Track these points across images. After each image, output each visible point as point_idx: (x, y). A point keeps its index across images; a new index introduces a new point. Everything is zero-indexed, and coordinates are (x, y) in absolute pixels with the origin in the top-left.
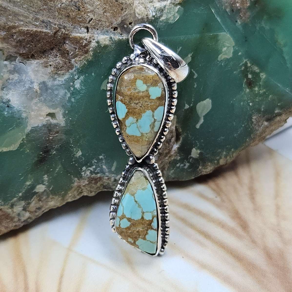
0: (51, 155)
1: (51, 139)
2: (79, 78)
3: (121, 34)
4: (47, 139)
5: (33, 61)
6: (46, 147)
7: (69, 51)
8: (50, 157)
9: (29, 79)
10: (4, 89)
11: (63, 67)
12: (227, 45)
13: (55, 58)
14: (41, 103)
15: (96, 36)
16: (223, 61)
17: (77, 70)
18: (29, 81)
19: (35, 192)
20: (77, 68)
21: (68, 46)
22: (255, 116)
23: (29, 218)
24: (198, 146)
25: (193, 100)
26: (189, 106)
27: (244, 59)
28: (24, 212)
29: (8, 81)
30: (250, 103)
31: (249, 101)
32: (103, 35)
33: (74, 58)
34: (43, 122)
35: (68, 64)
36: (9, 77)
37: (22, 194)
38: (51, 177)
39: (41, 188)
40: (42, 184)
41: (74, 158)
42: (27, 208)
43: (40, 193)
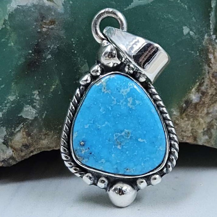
0: (45, 59)
1: (44, 32)
4: (39, 30)
6: (36, 43)
8: (43, 61)
19: (21, 116)
23: (12, 158)
37: (2, 115)
38: (44, 97)
39: (31, 112)
40: (32, 106)
41: (78, 75)
42: (10, 141)
43: (28, 121)
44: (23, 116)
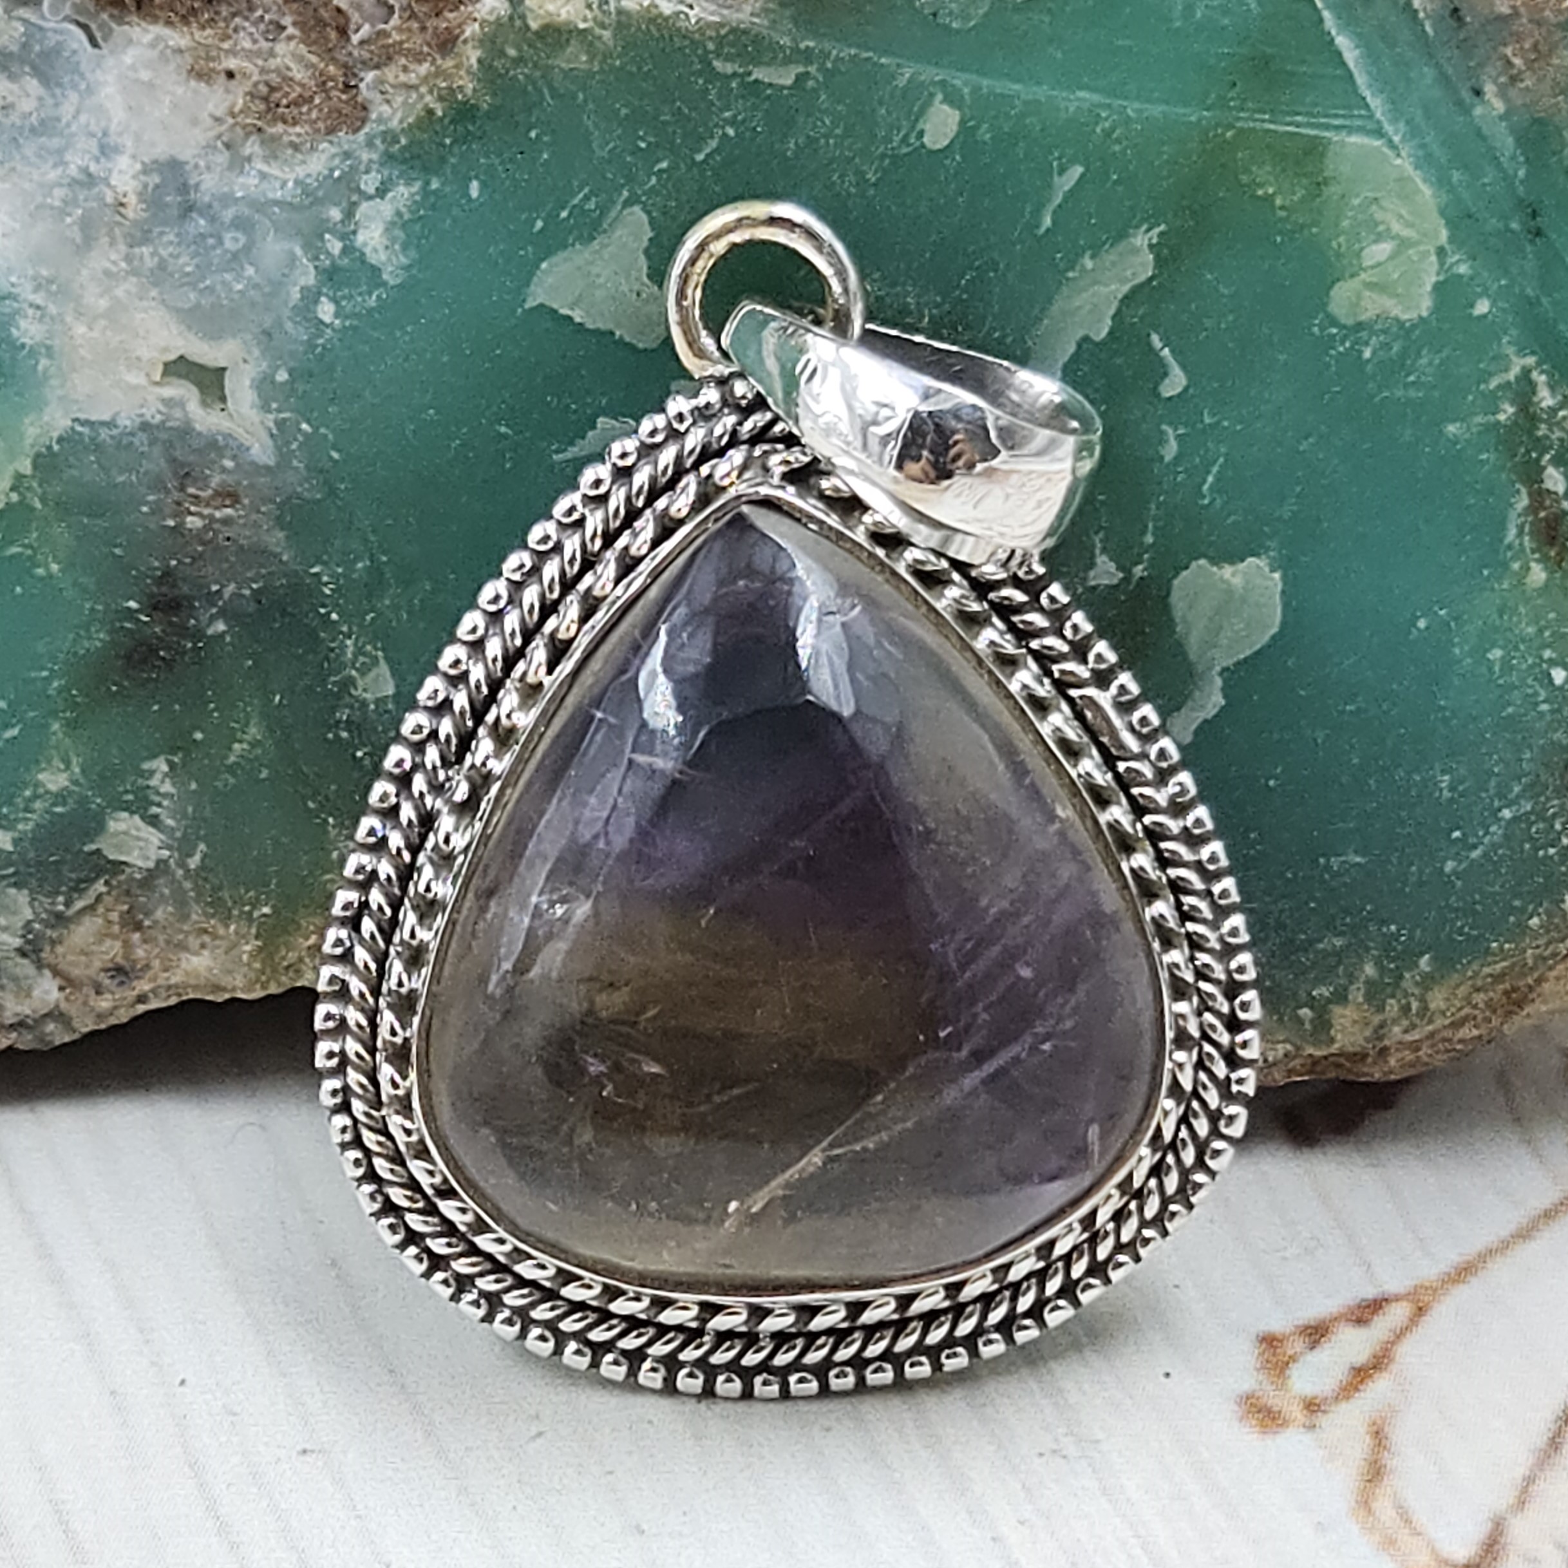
0: (198, 634)
1: (190, 530)
2: (386, 191)
4: (171, 523)
5: (137, 29)
6: (159, 573)
7: (347, 17)
8: (190, 645)
9: (93, 128)
11: (307, 100)
12: (1396, 227)
13: (267, 40)
14: (134, 280)
16: (1373, 333)
17: (383, 142)
18: (93, 135)
19: (98, 851)
20: (384, 132)
23: (56, 1015)
25: (1149, 539)
26: (1121, 575)
27: (1509, 350)
28: (25, 967)
30: (1552, 662)
31: (1547, 654)
33: (377, 66)
34: (142, 406)
35: (334, 93)
37: (16, 842)
38: (194, 786)
39: (139, 839)
40: (143, 818)
41: (346, 706)
42: (48, 948)
43: (128, 870)
44: (105, 852)
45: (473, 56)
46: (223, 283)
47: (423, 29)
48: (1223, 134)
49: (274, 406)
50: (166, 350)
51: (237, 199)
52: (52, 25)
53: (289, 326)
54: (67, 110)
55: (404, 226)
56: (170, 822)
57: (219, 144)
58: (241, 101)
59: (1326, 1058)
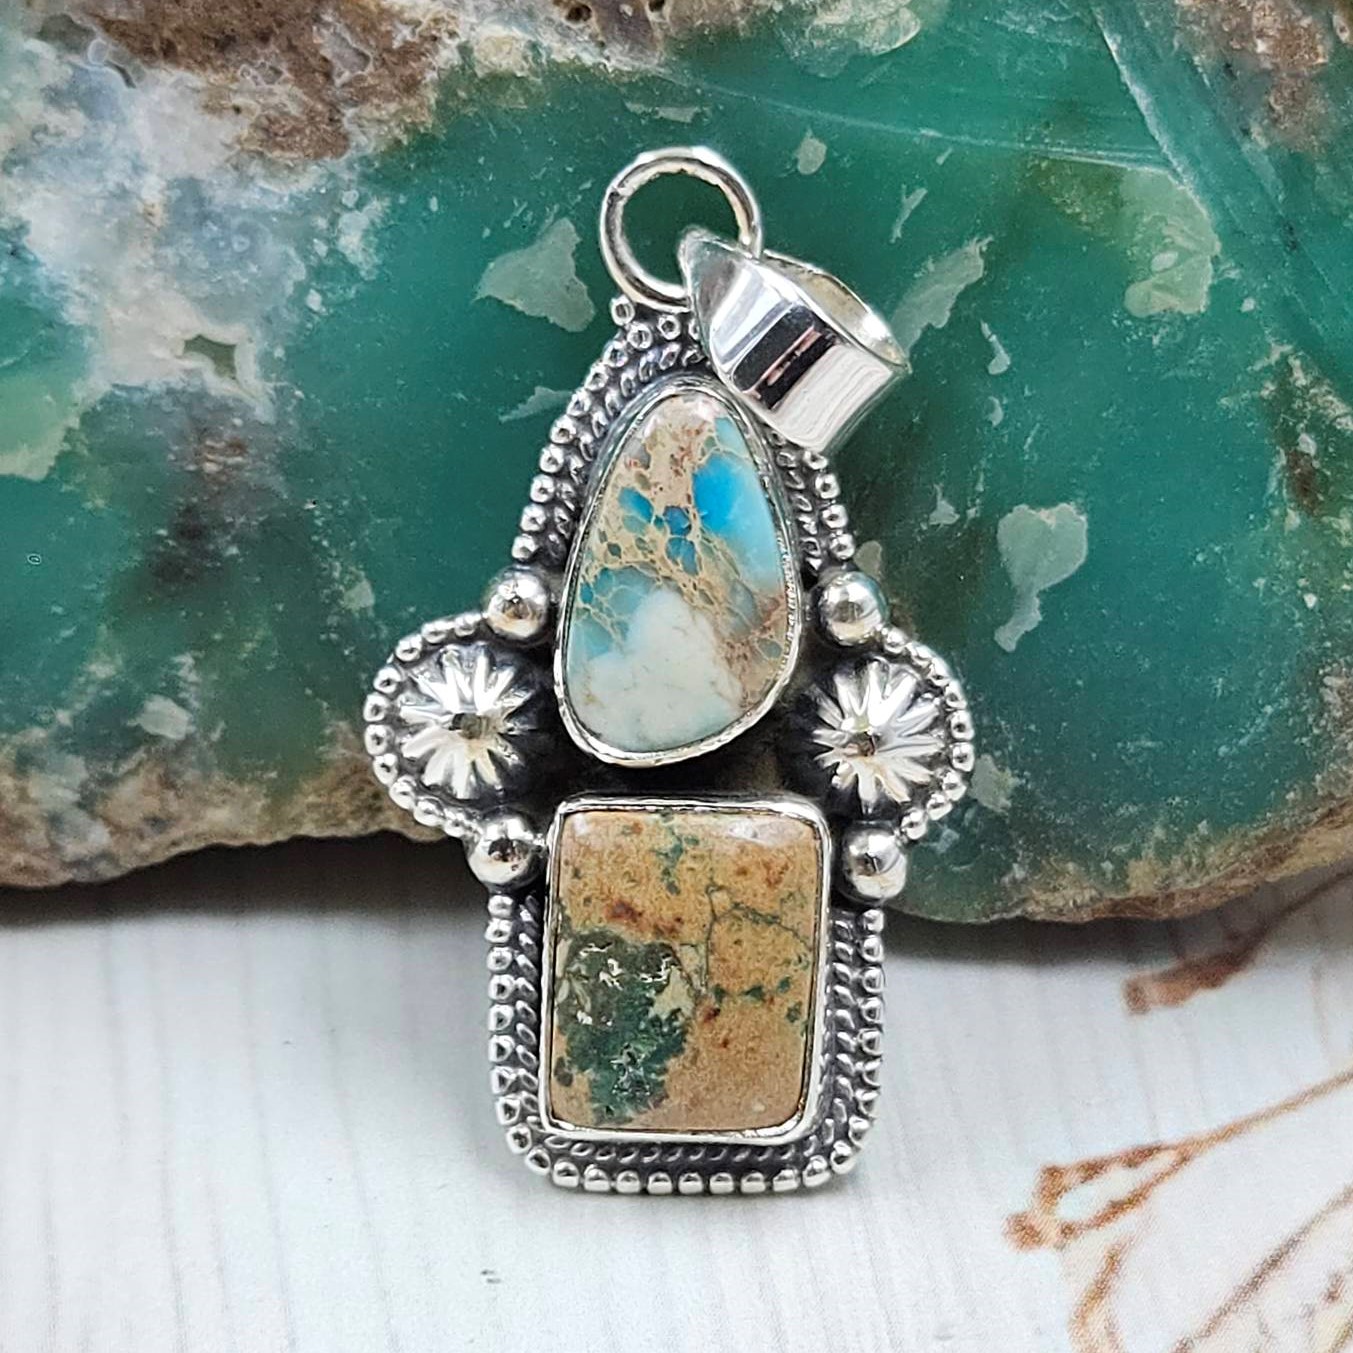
2: (363, 205)
3: (602, 45)
5: (164, 73)
7: (332, 67)
9: (128, 152)
10: (16, 170)
11: (300, 131)
12: (1180, 240)
13: (268, 83)
14: (160, 274)
15: (467, 19)
16: (1160, 324)
17: (361, 165)
18: (126, 157)
20: (365, 157)
21: (328, 39)
22: (1339, 675)
24: (1010, 748)
25: (980, 488)
26: (958, 516)
27: (1271, 340)
28: (81, 817)
29: (37, 137)
30: (1305, 590)
31: (1302, 582)
32: (507, 23)
33: (355, 104)
34: (169, 375)
35: (321, 126)
36: (42, 122)
45: (432, 97)
46: (233, 278)
47: (393, 75)
48: (1039, 165)
49: (274, 376)
50: (187, 331)
51: (245, 211)
52: (95, 69)
53: (284, 313)
54: (107, 137)
55: (377, 233)
56: (196, 704)
57: (228, 165)
58: (245, 133)
59: (1123, 901)
